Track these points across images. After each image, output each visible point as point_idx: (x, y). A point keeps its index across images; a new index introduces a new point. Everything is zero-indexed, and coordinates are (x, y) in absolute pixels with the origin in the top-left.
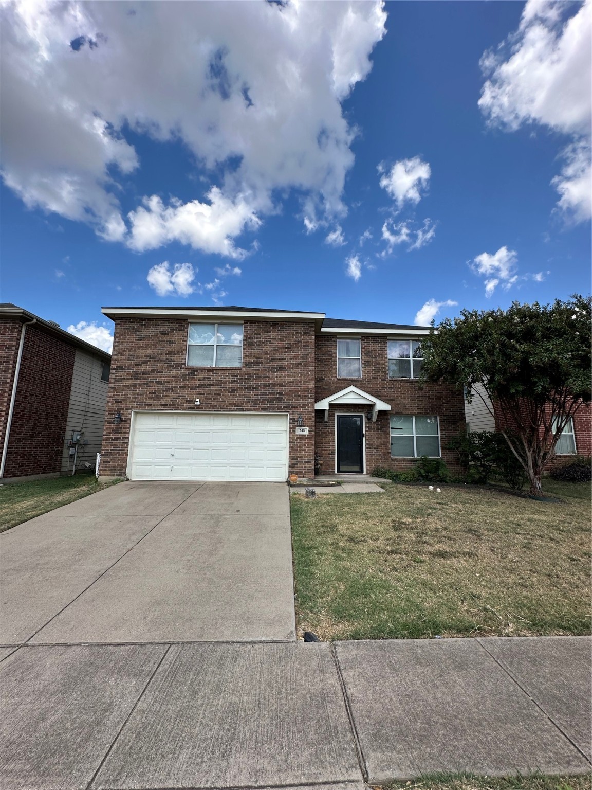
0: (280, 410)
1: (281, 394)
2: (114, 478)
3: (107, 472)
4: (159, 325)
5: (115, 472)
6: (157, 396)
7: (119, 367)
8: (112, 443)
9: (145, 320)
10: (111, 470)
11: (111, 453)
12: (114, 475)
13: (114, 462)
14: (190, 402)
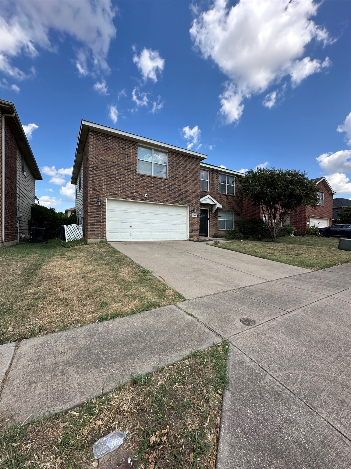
0: (186, 204)
1: (186, 195)
2: (99, 240)
3: (94, 236)
4: (120, 142)
5: (99, 236)
6: (122, 189)
7: (95, 167)
8: (95, 218)
9: (110, 137)
10: (96, 235)
11: (95, 224)
12: (99, 238)
13: (98, 230)
14: (141, 195)
